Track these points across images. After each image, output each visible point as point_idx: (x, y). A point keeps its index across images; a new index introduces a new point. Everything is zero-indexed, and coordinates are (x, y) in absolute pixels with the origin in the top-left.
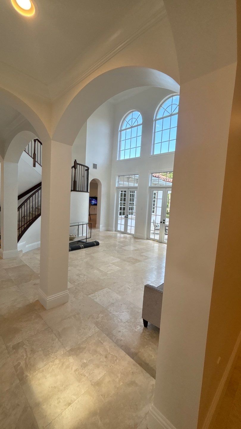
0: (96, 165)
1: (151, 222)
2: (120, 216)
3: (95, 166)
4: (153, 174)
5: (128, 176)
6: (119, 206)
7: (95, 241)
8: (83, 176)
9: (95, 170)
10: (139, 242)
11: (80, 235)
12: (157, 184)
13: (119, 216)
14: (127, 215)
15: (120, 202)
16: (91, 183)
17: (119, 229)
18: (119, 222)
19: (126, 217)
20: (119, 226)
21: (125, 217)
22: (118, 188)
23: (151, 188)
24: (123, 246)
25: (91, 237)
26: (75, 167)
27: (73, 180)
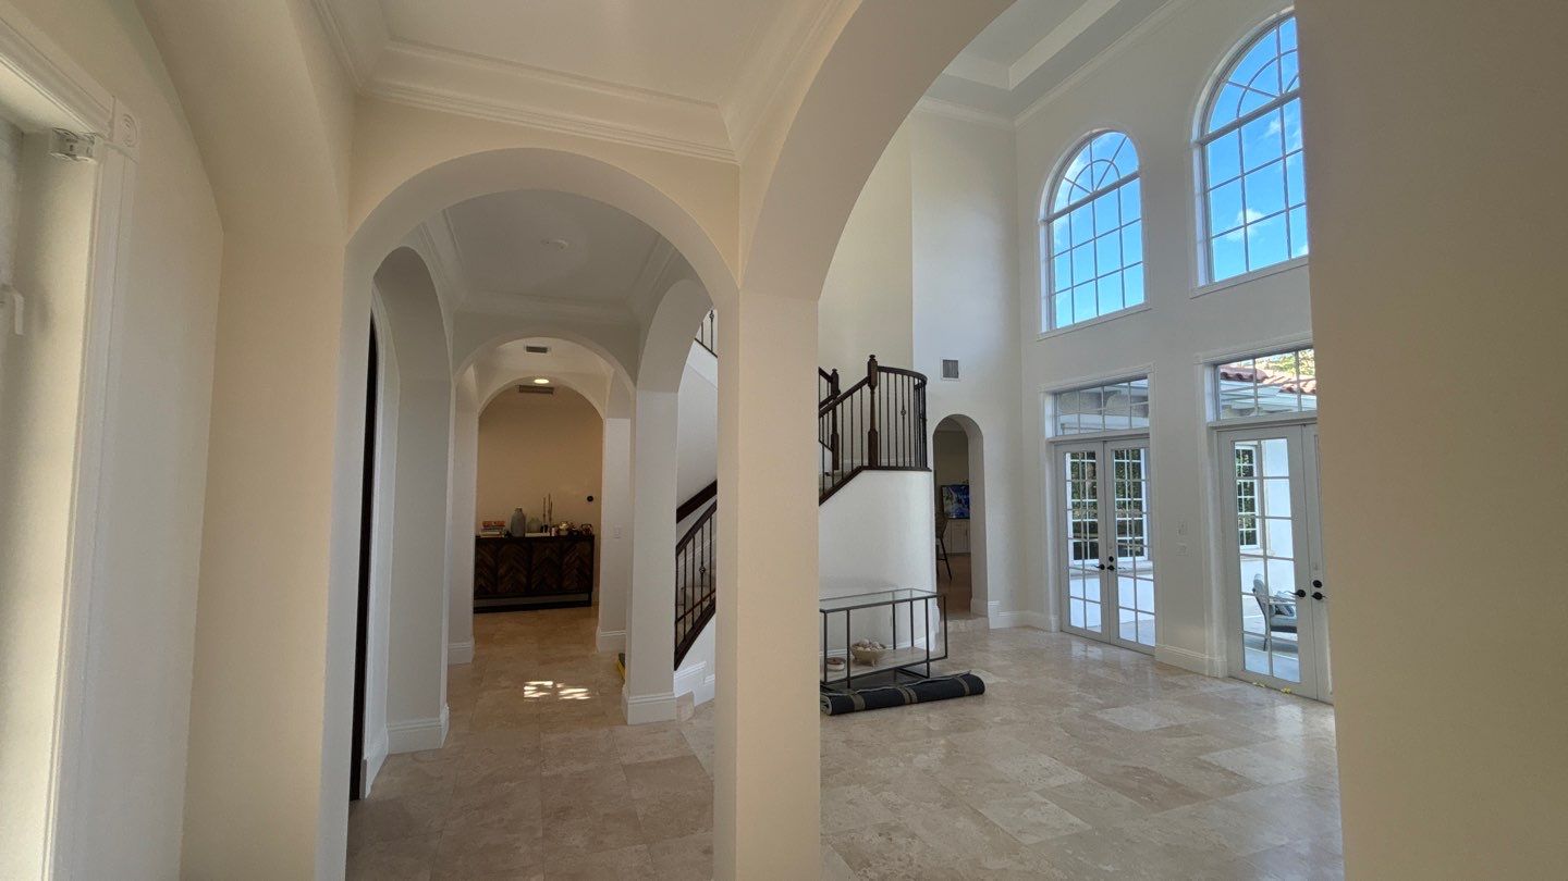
0: (957, 362)
1: (1241, 594)
2: (1079, 562)
3: (950, 369)
4: (1222, 369)
5: (1099, 389)
6: (1071, 521)
7: (964, 671)
8: (903, 413)
9: (951, 382)
10: (1182, 687)
11: (904, 644)
12: (1249, 411)
13: (1072, 562)
14: (1111, 559)
15: (1070, 501)
16: (937, 432)
17: (1077, 620)
18: (1075, 587)
19: (1109, 568)
20: (1076, 608)
21: (1102, 567)
22: (1055, 444)
23: (1218, 429)
24: (1102, 707)
25: (946, 656)
26: (871, 381)
27: (867, 428)
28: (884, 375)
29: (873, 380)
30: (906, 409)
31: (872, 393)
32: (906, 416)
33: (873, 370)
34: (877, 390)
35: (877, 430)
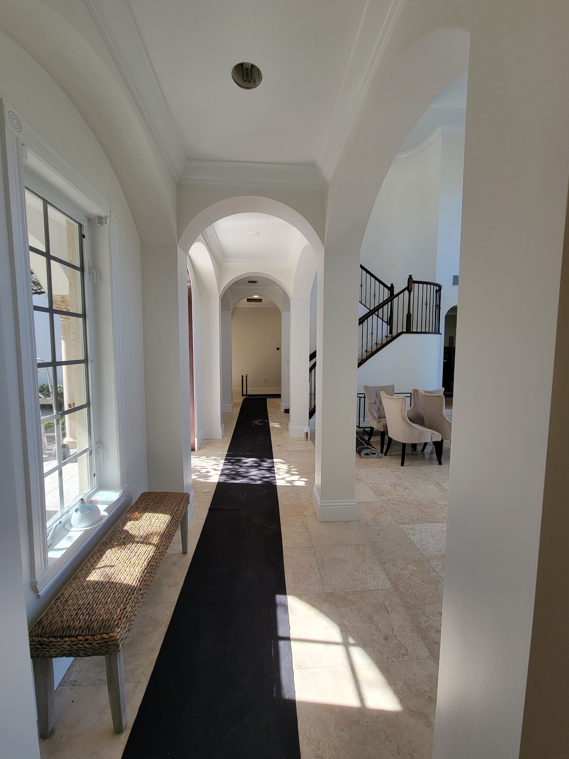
8: (426, 304)
9: (456, 288)
26: (409, 289)
27: (406, 313)
28: (416, 285)
29: (410, 288)
30: (428, 302)
31: (410, 295)
32: (428, 306)
33: (410, 283)
34: (412, 293)
35: (411, 313)
